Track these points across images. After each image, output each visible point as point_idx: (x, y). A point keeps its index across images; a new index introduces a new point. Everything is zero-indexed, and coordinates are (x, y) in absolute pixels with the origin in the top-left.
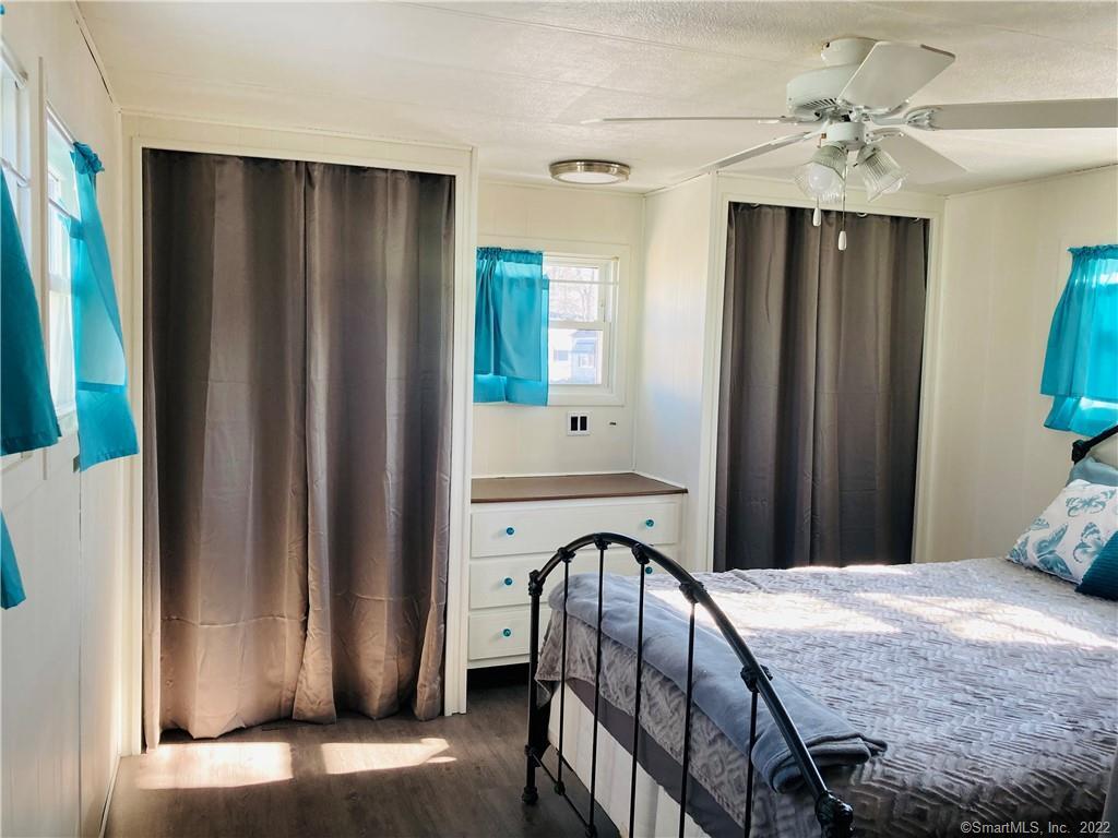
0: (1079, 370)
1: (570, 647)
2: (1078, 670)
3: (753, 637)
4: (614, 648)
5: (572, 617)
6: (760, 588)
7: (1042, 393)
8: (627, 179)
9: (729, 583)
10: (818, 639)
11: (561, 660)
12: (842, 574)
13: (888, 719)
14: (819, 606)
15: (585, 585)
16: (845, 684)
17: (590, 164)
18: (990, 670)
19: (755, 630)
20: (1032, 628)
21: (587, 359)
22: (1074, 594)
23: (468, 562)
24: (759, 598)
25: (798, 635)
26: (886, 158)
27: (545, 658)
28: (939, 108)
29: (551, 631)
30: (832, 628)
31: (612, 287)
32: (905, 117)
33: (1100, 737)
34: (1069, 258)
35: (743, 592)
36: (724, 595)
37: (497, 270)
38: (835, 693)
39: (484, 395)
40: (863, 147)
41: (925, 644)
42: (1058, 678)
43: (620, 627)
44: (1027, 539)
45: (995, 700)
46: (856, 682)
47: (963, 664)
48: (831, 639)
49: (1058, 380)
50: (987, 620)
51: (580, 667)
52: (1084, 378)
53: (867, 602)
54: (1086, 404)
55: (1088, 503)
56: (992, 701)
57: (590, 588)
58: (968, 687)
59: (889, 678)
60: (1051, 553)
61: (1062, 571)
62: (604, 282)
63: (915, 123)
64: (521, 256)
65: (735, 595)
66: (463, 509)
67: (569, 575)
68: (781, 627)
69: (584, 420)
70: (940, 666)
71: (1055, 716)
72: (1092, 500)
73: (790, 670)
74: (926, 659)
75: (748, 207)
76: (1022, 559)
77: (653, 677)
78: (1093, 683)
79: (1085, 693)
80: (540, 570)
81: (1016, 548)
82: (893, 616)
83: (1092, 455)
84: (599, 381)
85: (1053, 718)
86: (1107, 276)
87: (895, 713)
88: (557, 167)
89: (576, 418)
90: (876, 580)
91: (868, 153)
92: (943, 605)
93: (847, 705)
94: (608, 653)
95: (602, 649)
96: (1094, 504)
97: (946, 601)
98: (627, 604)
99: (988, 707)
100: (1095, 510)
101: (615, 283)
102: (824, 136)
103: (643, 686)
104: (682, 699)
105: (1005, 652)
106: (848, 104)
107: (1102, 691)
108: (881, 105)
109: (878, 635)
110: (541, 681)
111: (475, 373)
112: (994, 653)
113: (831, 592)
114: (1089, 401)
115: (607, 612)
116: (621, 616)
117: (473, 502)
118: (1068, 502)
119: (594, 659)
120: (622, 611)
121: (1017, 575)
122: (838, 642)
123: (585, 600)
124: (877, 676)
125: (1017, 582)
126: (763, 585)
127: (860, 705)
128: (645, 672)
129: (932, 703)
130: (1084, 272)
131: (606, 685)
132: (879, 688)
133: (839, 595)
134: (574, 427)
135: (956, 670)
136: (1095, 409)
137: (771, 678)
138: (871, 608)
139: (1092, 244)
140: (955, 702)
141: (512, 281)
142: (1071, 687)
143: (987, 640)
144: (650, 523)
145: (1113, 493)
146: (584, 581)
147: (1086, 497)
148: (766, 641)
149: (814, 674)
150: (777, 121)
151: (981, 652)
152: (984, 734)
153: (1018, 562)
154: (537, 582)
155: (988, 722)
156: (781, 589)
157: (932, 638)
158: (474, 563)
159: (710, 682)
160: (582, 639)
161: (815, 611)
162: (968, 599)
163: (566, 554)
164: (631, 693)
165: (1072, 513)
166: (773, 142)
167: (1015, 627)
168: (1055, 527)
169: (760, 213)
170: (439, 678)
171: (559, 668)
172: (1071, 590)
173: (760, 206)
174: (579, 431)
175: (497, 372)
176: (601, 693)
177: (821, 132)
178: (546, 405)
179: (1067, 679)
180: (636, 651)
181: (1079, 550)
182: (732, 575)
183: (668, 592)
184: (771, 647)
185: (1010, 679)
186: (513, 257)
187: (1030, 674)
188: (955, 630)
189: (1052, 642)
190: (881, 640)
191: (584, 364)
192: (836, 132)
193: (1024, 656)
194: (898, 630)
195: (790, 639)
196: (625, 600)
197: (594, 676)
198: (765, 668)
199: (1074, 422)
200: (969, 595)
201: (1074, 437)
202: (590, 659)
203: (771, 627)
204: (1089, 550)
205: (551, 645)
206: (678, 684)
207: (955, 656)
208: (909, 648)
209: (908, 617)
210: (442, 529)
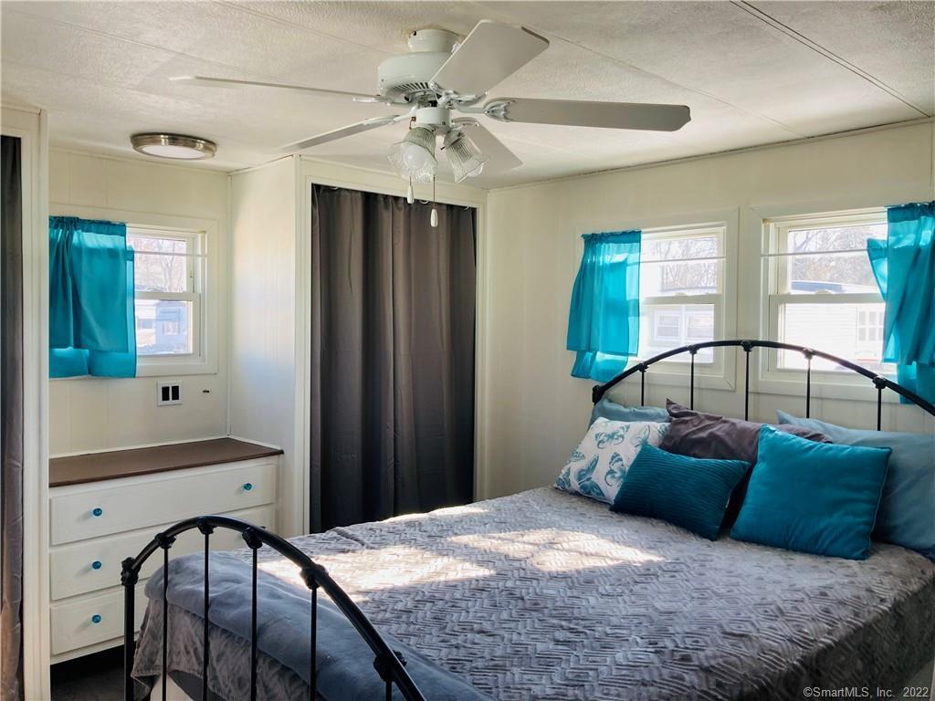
0: (595, 331)
1: (172, 637)
2: (637, 588)
3: (366, 602)
4: (223, 637)
5: (172, 605)
6: (363, 545)
7: (568, 349)
8: (214, 155)
9: (333, 544)
10: (426, 593)
11: (161, 652)
12: (432, 520)
13: (508, 673)
14: (419, 557)
15: (187, 568)
16: (460, 640)
17: (175, 138)
18: (575, 601)
19: (367, 593)
20: (593, 552)
21: (171, 327)
22: (609, 514)
23: (47, 550)
24: (364, 556)
25: (408, 591)
26: (470, 143)
27: (143, 652)
28: (514, 100)
29: (149, 622)
30: (437, 579)
31: (200, 259)
32: (485, 107)
33: (677, 656)
34: (582, 242)
35: (348, 551)
36: (331, 557)
37: (75, 239)
38: (454, 654)
39: (60, 369)
40: (449, 132)
41: (518, 583)
42: (627, 598)
43: (231, 614)
44: (569, 469)
45: (588, 632)
46: (470, 636)
47: (553, 599)
48: (437, 591)
49: (580, 339)
50: (558, 549)
51: (184, 659)
52: (599, 337)
53: (459, 546)
54: (600, 357)
55: (611, 437)
56: (586, 634)
57: (194, 572)
58: (564, 623)
59: (497, 625)
60: (588, 479)
61: (597, 494)
62: (191, 255)
63: (493, 113)
64: (102, 227)
65: (341, 557)
66: (40, 496)
67: (169, 560)
68: (389, 586)
69: (176, 389)
70: (535, 604)
71: (639, 639)
72: (614, 434)
73: (408, 635)
74: (522, 599)
75: (329, 189)
76: (567, 487)
77: (270, 668)
78: (653, 598)
79: (651, 610)
80: (135, 557)
81: (561, 477)
82: (484, 558)
83: (606, 398)
84: (191, 351)
85: (637, 643)
86: (610, 257)
87: (512, 665)
88: (139, 139)
89: (168, 388)
90: (462, 521)
91: (454, 137)
92: (520, 539)
93: (468, 666)
94: (216, 643)
95: (210, 639)
96: (616, 437)
97: (523, 536)
98: (236, 586)
99: (586, 642)
100: (616, 442)
101: (203, 255)
102: (414, 119)
103: (259, 677)
104: (304, 689)
105: (581, 580)
106: (439, 87)
107: (663, 607)
108: (469, 93)
109: (477, 580)
110: (140, 678)
111: (52, 346)
112: (573, 582)
113: (427, 540)
114: (602, 354)
115: (214, 599)
116: (230, 601)
117: (52, 486)
118: (596, 437)
119: (201, 650)
120: (231, 595)
121: (565, 502)
122: (444, 594)
123: (189, 587)
124: (487, 626)
125: (567, 508)
126: (365, 541)
127: (480, 664)
128: (260, 662)
129: (540, 647)
130: (594, 253)
131: (215, 678)
132: (491, 639)
133: (434, 541)
134: (165, 397)
135: (549, 606)
136: (607, 361)
137: (404, 664)
138: (465, 551)
139: (599, 232)
140: (557, 642)
141: (93, 252)
142: (639, 606)
143: (563, 569)
144: (248, 486)
145: (628, 427)
146: (186, 565)
147: (609, 432)
148: (379, 604)
149: (430, 634)
150: (373, 100)
151: (563, 584)
152: (591, 673)
153: (563, 490)
154: (130, 570)
155: (590, 659)
156: (382, 544)
157: (522, 575)
158: (54, 551)
159: (337, 669)
160: (186, 630)
161: (417, 563)
162: (537, 530)
163: (165, 540)
164: (245, 685)
165: (601, 445)
166: (365, 122)
167: (581, 553)
168: (589, 458)
169: (339, 196)
170: (16, 682)
171: (159, 661)
172: (606, 511)
173: (340, 189)
174: (171, 401)
175: (78, 345)
176: (210, 687)
177: (410, 115)
178: (134, 377)
179: (633, 598)
180: (250, 640)
181: (609, 476)
182: (335, 534)
183: (275, 562)
184: (385, 611)
185: (593, 608)
186: (93, 227)
187: (606, 599)
188: (538, 564)
189: (611, 563)
190: (481, 584)
191: (168, 331)
192: (425, 116)
193: (596, 581)
194: (493, 572)
195: (401, 597)
196: (233, 581)
197: (201, 669)
198: (399, 654)
199: (593, 372)
200: (538, 526)
201: (593, 383)
202: (195, 650)
203: (381, 587)
204: (617, 475)
205: (149, 636)
206: (297, 672)
207: (545, 591)
208: (506, 589)
209: (497, 557)
210: (16, 520)
